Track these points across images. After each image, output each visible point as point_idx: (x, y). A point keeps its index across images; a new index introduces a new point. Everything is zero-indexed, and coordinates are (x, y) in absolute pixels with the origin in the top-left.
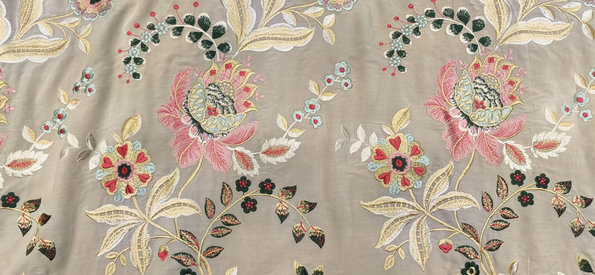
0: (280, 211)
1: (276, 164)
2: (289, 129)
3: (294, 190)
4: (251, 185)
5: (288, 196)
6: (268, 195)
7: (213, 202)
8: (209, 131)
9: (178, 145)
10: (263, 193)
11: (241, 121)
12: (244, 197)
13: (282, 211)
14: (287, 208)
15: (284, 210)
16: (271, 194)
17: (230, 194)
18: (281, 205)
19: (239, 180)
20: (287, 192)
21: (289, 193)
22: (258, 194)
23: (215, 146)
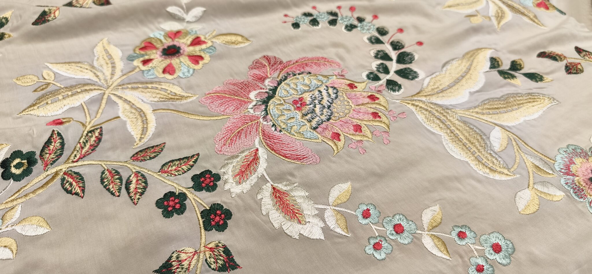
0: (177, 258)
1: (264, 213)
2: (337, 208)
3: (229, 266)
4: (210, 192)
5: (212, 260)
6: (202, 226)
7: (160, 153)
8: (269, 110)
9: (232, 87)
10: (202, 216)
11: (307, 140)
12: (185, 191)
13: (180, 261)
14: (188, 269)
15: (183, 264)
16: (206, 229)
17: (183, 169)
18: (191, 254)
19: (212, 172)
20: (221, 255)
21: (220, 259)
22: (197, 209)
23: (250, 124)
